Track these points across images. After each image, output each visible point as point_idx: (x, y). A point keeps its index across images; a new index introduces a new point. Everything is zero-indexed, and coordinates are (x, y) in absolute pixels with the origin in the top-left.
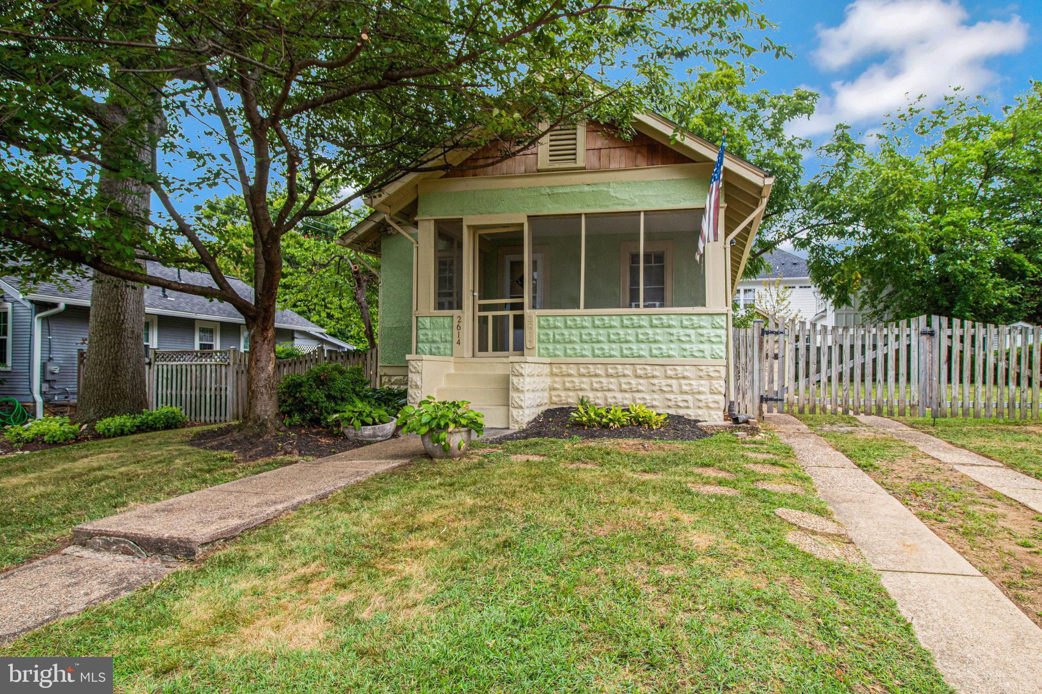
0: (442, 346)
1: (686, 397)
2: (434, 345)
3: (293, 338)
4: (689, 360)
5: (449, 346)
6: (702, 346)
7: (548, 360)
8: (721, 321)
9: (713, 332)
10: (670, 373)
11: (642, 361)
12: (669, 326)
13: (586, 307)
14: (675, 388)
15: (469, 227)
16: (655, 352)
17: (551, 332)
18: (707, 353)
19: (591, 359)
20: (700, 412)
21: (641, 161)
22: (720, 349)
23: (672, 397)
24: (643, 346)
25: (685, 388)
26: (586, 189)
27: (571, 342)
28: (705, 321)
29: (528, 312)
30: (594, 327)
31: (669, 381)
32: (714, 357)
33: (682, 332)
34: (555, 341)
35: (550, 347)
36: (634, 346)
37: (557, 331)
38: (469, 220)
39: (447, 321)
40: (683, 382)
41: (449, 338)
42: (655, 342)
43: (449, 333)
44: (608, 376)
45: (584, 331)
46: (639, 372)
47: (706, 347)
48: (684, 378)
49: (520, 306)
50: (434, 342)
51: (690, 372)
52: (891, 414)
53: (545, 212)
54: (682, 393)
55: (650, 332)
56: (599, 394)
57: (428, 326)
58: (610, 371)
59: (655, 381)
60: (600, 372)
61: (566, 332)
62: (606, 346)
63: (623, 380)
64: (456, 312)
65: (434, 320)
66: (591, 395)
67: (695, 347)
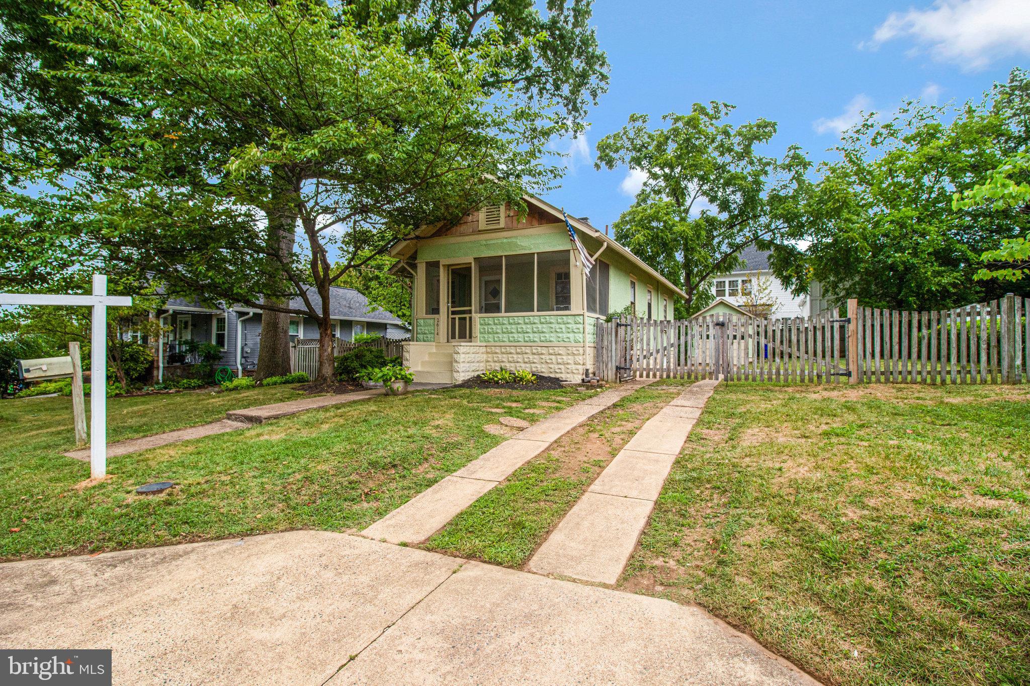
0: (429, 336)
1: (560, 366)
2: (425, 336)
3: (386, 329)
4: (562, 344)
5: (433, 336)
6: (569, 335)
7: (485, 344)
8: (580, 319)
9: (575, 326)
10: (551, 351)
11: (536, 344)
12: (551, 323)
13: (506, 312)
14: (554, 361)
15: (444, 266)
16: (543, 339)
17: (486, 327)
18: (572, 339)
19: (508, 344)
20: (568, 376)
21: (535, 222)
23: (552, 366)
24: (536, 335)
25: (560, 361)
26: (505, 240)
27: (497, 333)
28: (570, 320)
29: (474, 315)
30: (510, 324)
31: (551, 357)
32: (575, 342)
33: (558, 326)
34: (489, 333)
35: (486, 336)
36: (531, 335)
37: (489, 327)
38: (444, 261)
39: (432, 321)
40: (559, 357)
41: (433, 331)
42: (543, 332)
43: (433, 328)
44: (518, 353)
45: (504, 327)
46: (534, 351)
47: (571, 335)
48: (559, 354)
49: (470, 312)
50: (425, 334)
51: (562, 351)
53: (483, 256)
54: (558, 364)
55: (540, 326)
56: (512, 365)
57: (422, 324)
58: (518, 350)
59: (543, 357)
60: (512, 351)
61: (494, 327)
62: (516, 335)
63: (525, 356)
64: (436, 316)
65: (426, 320)
66: (508, 365)
67: (565, 335)
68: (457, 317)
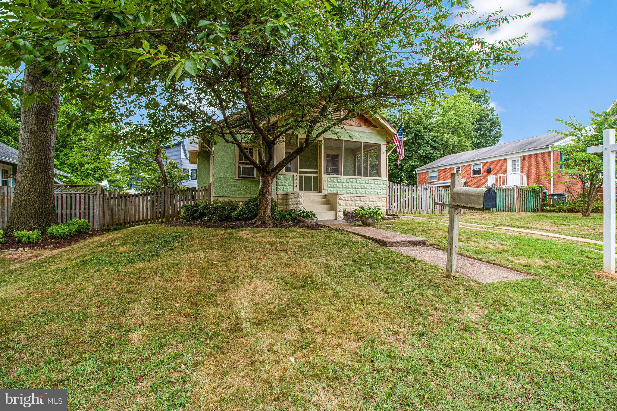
0: (288, 187)
2: (285, 187)
4: (377, 195)
5: (292, 188)
6: (381, 191)
8: (385, 182)
9: (383, 186)
10: (371, 199)
11: (363, 195)
12: (371, 183)
13: (344, 175)
14: (373, 205)
16: (367, 192)
17: (332, 184)
18: (381, 193)
19: (346, 194)
22: (385, 192)
24: (363, 190)
25: (375, 205)
26: (344, 131)
27: (339, 188)
28: (381, 182)
29: (324, 175)
30: (347, 182)
31: (371, 202)
32: (383, 195)
33: (375, 186)
34: (333, 187)
35: (332, 189)
36: (360, 190)
37: (334, 183)
39: (291, 177)
40: (375, 203)
41: (292, 184)
42: (367, 189)
43: (292, 182)
44: (352, 201)
45: (344, 184)
46: (362, 199)
48: (375, 201)
50: (285, 185)
51: (376, 199)
52: (412, 213)
53: (330, 137)
55: (365, 185)
56: (349, 207)
57: (282, 178)
58: (353, 199)
59: (367, 202)
60: (349, 199)
61: (337, 184)
62: (351, 190)
63: (356, 202)
64: (295, 174)
65: (285, 176)
66: (346, 207)
67: (379, 191)
68: (304, 175)
